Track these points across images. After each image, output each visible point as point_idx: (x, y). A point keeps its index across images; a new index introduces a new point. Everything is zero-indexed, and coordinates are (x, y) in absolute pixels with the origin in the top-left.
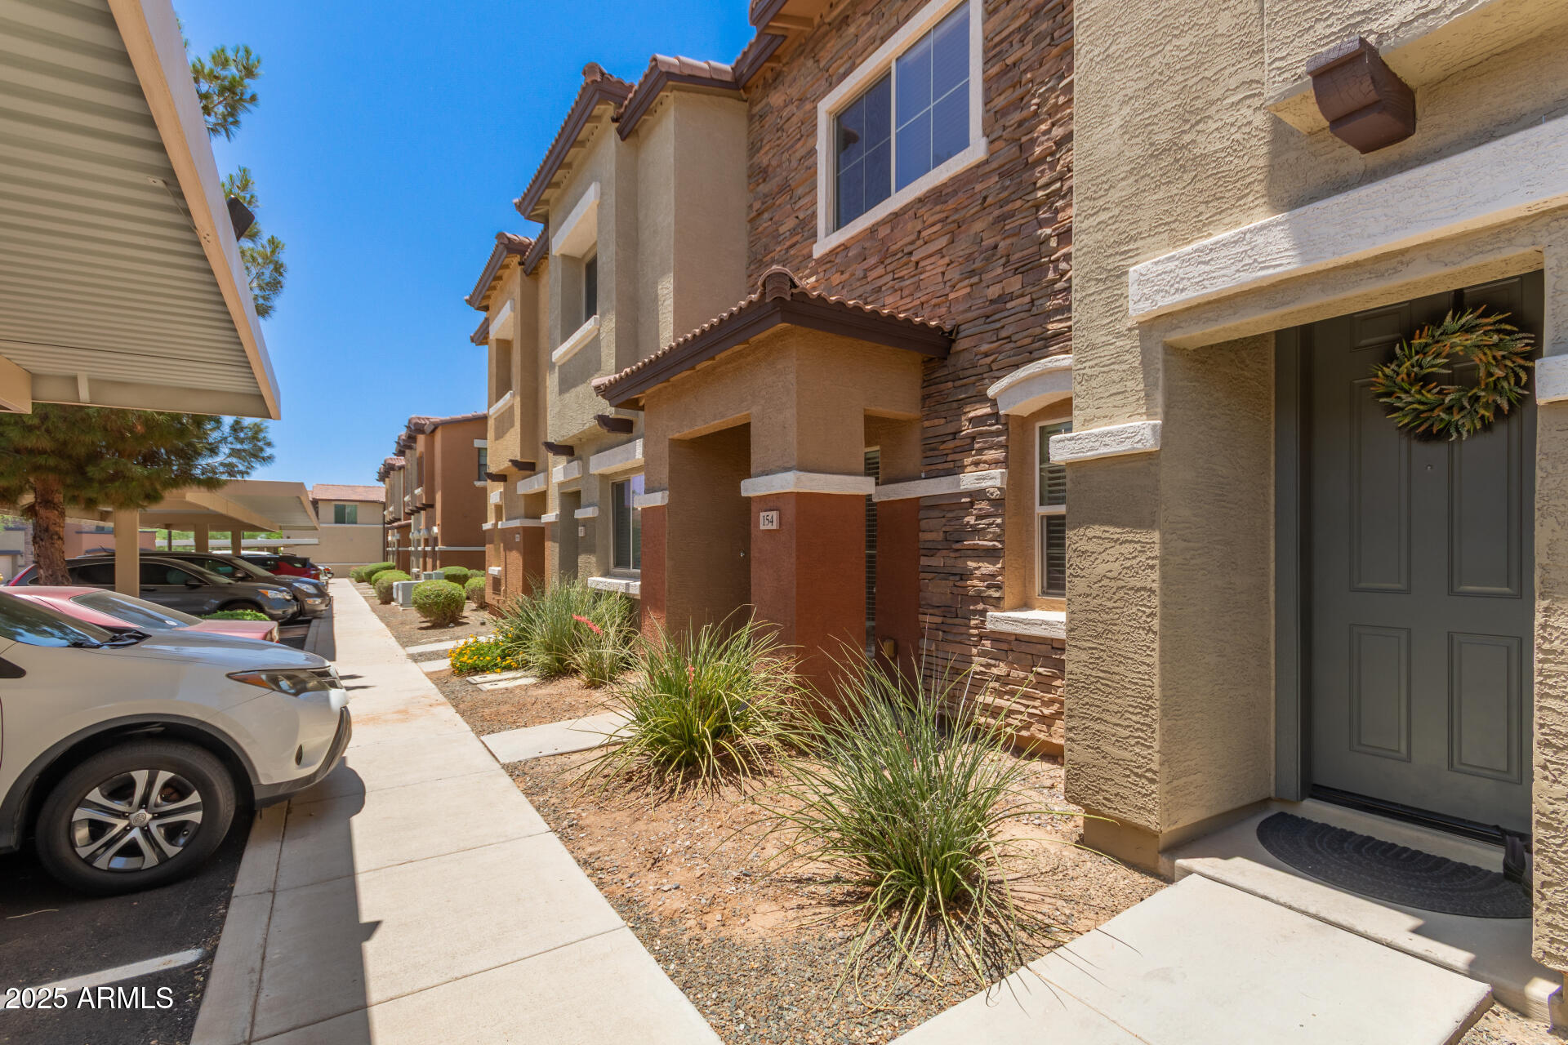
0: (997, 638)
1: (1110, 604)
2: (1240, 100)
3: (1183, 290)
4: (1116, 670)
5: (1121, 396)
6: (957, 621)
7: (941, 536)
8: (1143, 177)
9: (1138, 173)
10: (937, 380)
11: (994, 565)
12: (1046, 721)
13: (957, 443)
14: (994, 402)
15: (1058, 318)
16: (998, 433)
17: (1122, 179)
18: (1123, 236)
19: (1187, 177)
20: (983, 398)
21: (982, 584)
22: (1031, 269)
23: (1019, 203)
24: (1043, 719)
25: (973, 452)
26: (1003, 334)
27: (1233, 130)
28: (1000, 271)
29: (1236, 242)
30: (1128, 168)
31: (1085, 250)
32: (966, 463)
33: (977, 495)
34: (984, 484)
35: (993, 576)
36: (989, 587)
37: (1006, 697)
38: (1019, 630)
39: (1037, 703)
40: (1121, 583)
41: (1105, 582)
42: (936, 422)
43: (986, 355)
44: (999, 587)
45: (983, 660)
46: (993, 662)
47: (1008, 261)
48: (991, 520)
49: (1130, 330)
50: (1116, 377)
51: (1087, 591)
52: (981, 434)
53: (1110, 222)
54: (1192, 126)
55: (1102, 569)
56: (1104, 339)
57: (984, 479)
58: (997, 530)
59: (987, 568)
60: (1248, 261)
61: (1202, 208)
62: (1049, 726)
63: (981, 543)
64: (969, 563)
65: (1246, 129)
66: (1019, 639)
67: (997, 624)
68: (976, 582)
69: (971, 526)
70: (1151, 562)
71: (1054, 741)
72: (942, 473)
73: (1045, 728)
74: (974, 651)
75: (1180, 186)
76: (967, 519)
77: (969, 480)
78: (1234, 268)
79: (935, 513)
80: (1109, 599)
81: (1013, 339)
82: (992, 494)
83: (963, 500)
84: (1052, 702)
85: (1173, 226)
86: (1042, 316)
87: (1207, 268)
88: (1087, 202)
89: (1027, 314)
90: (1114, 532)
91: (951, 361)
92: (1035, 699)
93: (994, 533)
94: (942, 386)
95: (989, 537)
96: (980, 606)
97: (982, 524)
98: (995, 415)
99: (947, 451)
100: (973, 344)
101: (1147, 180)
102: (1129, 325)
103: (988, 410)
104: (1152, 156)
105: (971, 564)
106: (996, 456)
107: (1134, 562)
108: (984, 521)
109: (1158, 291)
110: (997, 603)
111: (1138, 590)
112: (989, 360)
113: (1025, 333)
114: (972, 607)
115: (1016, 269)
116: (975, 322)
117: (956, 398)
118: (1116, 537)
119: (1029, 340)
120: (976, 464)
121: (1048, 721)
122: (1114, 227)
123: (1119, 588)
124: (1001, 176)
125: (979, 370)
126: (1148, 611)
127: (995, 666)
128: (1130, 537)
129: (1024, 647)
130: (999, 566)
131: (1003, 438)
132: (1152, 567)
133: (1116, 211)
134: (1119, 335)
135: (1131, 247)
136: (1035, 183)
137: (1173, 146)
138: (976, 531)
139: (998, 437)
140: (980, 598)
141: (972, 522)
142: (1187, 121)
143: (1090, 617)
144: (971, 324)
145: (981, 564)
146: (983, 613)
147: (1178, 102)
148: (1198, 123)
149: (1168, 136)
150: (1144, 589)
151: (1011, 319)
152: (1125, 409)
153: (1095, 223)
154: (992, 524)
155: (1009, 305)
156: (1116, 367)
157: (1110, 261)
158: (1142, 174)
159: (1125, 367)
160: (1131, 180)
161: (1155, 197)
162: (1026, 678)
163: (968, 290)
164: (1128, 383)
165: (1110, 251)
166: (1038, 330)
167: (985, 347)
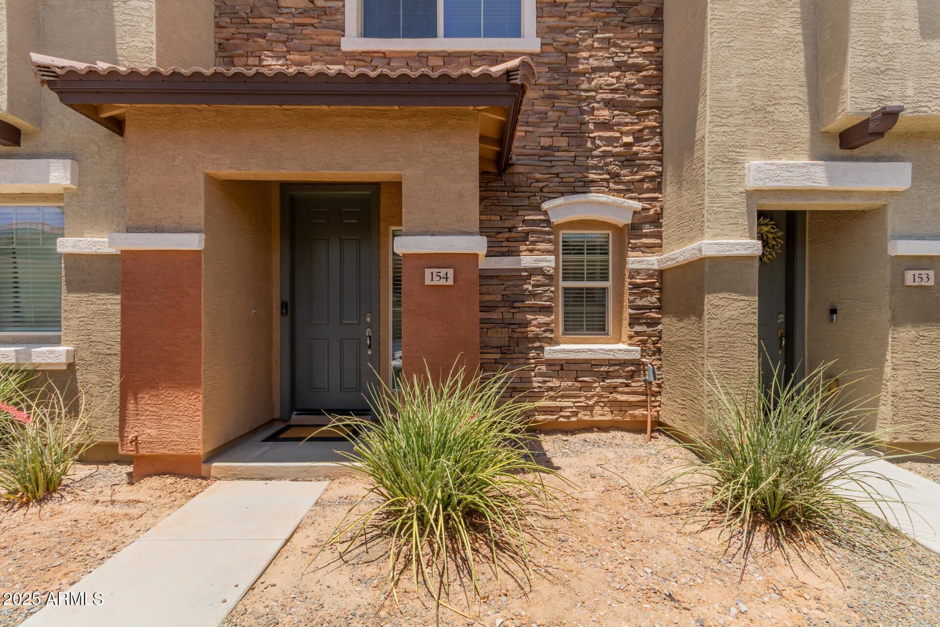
0: (550, 363)
1: (732, 333)
2: (794, 104)
3: (779, 181)
4: (735, 366)
5: (735, 226)
6: (514, 356)
7: (499, 298)
8: (748, 118)
9: (746, 115)
10: (494, 188)
11: (549, 317)
12: (588, 408)
13: (513, 235)
14: (545, 213)
15: (594, 171)
16: (549, 233)
17: (738, 114)
18: (738, 144)
19: (771, 128)
20: (538, 209)
21: (538, 329)
22: (575, 137)
23: (565, 93)
24: (586, 408)
25: (527, 243)
26: (554, 171)
27: (791, 115)
28: (551, 130)
29: (803, 167)
30: (741, 110)
31: (715, 143)
32: (521, 249)
33: (533, 272)
34: (541, 265)
35: (547, 324)
36: (545, 331)
37: (559, 400)
38: (571, 356)
39: (582, 399)
40: (738, 322)
41: (730, 321)
42: (493, 217)
43: (538, 181)
44: (552, 331)
45: (541, 379)
46: (548, 379)
47: (557, 126)
48: (547, 288)
49: (741, 193)
50: (732, 215)
51: (720, 326)
52: (534, 232)
53: (730, 133)
54: (773, 105)
55: (728, 314)
56: (726, 194)
57: (541, 261)
58: (552, 294)
59: (542, 319)
60: (807, 177)
61: (777, 145)
62: (591, 411)
63: (539, 302)
64: (528, 316)
65: (796, 118)
66: (569, 362)
67: (555, 354)
68: (533, 328)
69: (529, 291)
70: (754, 311)
71: (596, 419)
72: (498, 254)
73: (589, 413)
74: (533, 374)
75: (767, 130)
76: (525, 286)
77: (527, 261)
78: (802, 178)
79: (495, 281)
80: (732, 330)
81: (561, 175)
82: (548, 271)
83: (523, 274)
84: (593, 396)
85: (764, 148)
86: (584, 168)
87: (790, 174)
88: (716, 118)
89: (572, 164)
90: (734, 296)
91: (506, 178)
92: (580, 397)
93: (549, 296)
94: (499, 194)
95: (544, 299)
96: (537, 344)
97: (539, 290)
98: (548, 222)
99: (502, 240)
100: (527, 171)
101: (749, 120)
102: (741, 190)
103: (542, 217)
104: (753, 109)
105: (529, 317)
106: (547, 247)
107: (745, 310)
108: (539, 289)
109: (766, 178)
110: (552, 342)
111: (748, 325)
112: (541, 185)
113: (571, 175)
114: (530, 345)
115: (562, 133)
116: (531, 157)
117: (513, 204)
118: (736, 298)
119: (572, 180)
120: (531, 251)
121: (589, 408)
122: (732, 137)
123: (737, 324)
124: (551, 70)
125: (532, 189)
126: (752, 335)
127: (549, 381)
128: (744, 298)
129: (572, 367)
130: (553, 317)
131: (552, 237)
132: (754, 313)
133: (734, 129)
134: (734, 194)
135: (742, 150)
136: (577, 86)
137: (763, 109)
138: (534, 295)
139: (549, 235)
140: (537, 338)
141: (530, 289)
142: (771, 101)
143: (721, 340)
144: (526, 157)
145: (537, 317)
146: (541, 348)
147: (767, 90)
148: (775, 104)
149: (761, 103)
150: (750, 324)
151: (561, 163)
152: (737, 233)
153: (722, 131)
154: (547, 291)
155: (557, 154)
156: (733, 210)
157: (730, 154)
158: (748, 116)
159: (739, 211)
160: (742, 116)
161: (755, 131)
162: (573, 385)
163: (524, 134)
164: (740, 220)
165: (730, 149)
166: (579, 175)
167: (538, 176)
